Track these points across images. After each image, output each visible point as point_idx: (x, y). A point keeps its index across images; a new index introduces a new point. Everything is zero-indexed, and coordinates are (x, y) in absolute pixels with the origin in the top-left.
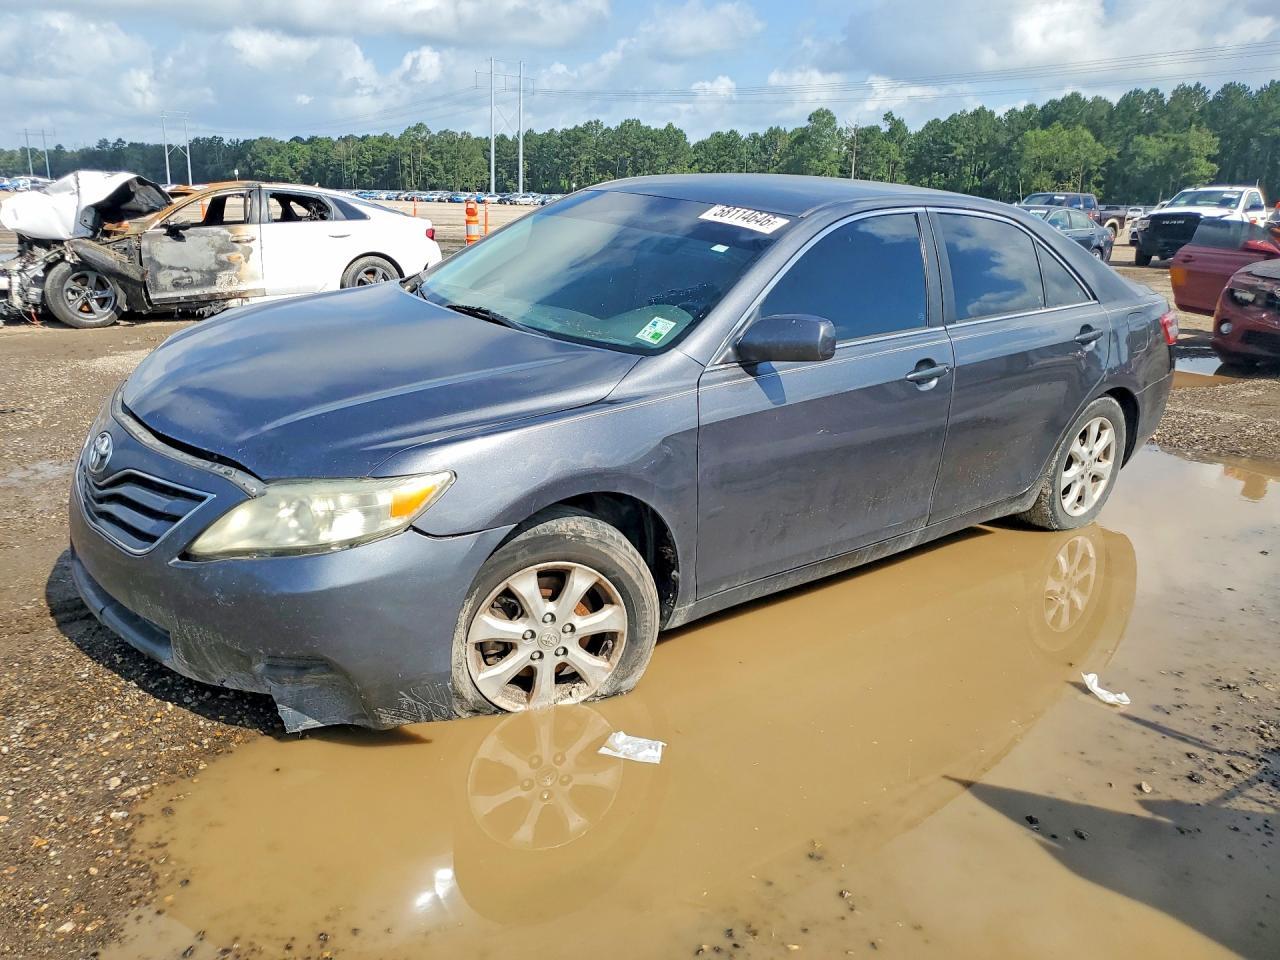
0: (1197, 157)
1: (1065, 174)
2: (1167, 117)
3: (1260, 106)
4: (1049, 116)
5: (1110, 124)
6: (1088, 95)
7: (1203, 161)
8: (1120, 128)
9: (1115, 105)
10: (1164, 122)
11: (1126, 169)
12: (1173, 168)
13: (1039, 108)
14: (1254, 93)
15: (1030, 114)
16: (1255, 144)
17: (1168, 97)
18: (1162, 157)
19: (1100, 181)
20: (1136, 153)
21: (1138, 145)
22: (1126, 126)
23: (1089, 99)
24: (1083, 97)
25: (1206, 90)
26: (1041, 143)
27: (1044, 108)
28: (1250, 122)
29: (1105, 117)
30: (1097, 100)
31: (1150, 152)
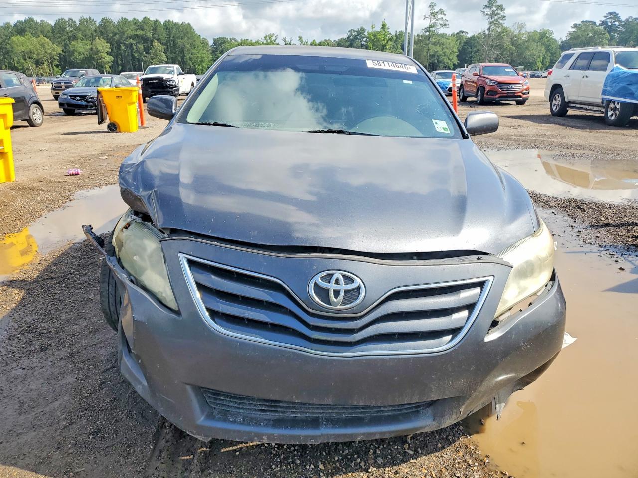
0: (102, 52)
1: (41, 60)
2: (81, 32)
3: (120, 29)
4: (21, 29)
5: (54, 35)
6: (38, 19)
7: (105, 54)
8: (60, 37)
9: (53, 25)
10: (80, 35)
11: (72, 58)
12: (93, 58)
13: (13, 25)
14: (116, 23)
15: (8, 28)
16: (123, 47)
17: (78, 23)
18: (87, 53)
19: (58, 64)
20: (74, 50)
21: (74, 46)
22: (62, 36)
23: (39, 21)
24: (35, 20)
25: (95, 21)
26: (23, 44)
27: (16, 25)
28: (117, 36)
29: (50, 31)
30: (43, 22)
31: (80, 50)
